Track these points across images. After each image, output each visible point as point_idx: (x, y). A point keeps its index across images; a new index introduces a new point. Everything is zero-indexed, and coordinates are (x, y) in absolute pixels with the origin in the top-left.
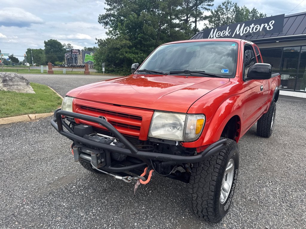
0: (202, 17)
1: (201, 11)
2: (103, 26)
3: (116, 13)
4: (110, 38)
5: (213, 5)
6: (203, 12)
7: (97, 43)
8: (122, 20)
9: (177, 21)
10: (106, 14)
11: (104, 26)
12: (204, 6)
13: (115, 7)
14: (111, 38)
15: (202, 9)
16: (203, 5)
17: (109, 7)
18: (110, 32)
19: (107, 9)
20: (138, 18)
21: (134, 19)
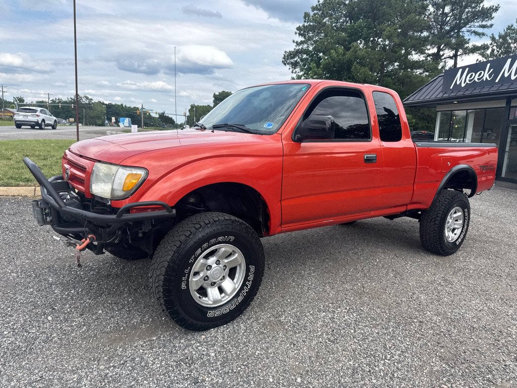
0: (467, 47)
1: (465, 38)
2: (290, 69)
3: (311, 48)
5: (491, 26)
6: (469, 39)
8: (320, 58)
9: (415, 57)
10: (295, 49)
11: (291, 70)
12: (473, 29)
13: (310, 39)
15: (468, 33)
16: (470, 27)
17: (303, 39)
18: (299, 77)
19: (297, 42)
20: (344, 54)
21: (337, 57)
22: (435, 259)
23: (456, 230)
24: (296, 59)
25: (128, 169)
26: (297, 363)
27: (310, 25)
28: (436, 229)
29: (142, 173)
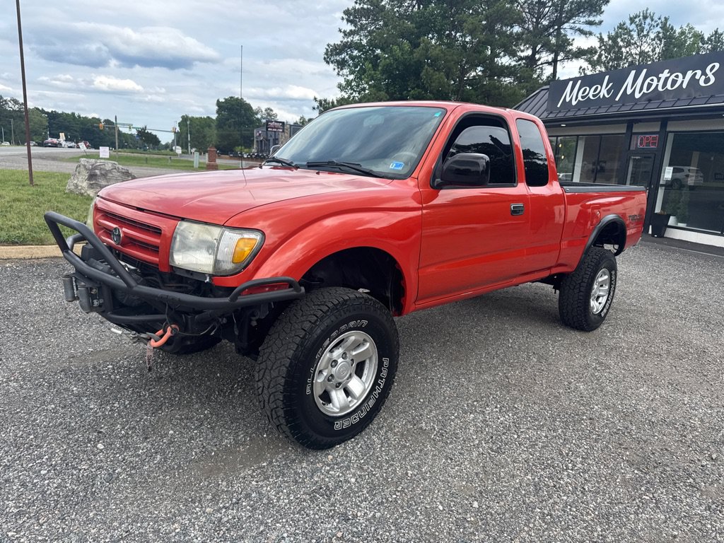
0: (570, 50)
1: (568, 37)
2: (334, 69)
3: (364, 42)
4: (346, 96)
5: (601, 22)
6: (574, 40)
7: (316, 107)
8: (377, 57)
9: (505, 61)
10: (342, 42)
11: (337, 70)
12: (578, 26)
13: (362, 28)
14: (349, 97)
15: (572, 31)
16: (574, 23)
17: (353, 28)
18: (349, 83)
19: (345, 32)
20: (412, 53)
21: (402, 55)
22: (577, 336)
23: (601, 298)
24: (343, 56)
25: (238, 231)
26: (464, 483)
27: (362, 8)
28: (581, 298)
29: (257, 237)
